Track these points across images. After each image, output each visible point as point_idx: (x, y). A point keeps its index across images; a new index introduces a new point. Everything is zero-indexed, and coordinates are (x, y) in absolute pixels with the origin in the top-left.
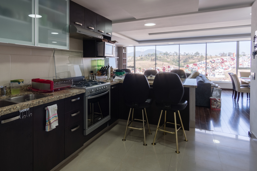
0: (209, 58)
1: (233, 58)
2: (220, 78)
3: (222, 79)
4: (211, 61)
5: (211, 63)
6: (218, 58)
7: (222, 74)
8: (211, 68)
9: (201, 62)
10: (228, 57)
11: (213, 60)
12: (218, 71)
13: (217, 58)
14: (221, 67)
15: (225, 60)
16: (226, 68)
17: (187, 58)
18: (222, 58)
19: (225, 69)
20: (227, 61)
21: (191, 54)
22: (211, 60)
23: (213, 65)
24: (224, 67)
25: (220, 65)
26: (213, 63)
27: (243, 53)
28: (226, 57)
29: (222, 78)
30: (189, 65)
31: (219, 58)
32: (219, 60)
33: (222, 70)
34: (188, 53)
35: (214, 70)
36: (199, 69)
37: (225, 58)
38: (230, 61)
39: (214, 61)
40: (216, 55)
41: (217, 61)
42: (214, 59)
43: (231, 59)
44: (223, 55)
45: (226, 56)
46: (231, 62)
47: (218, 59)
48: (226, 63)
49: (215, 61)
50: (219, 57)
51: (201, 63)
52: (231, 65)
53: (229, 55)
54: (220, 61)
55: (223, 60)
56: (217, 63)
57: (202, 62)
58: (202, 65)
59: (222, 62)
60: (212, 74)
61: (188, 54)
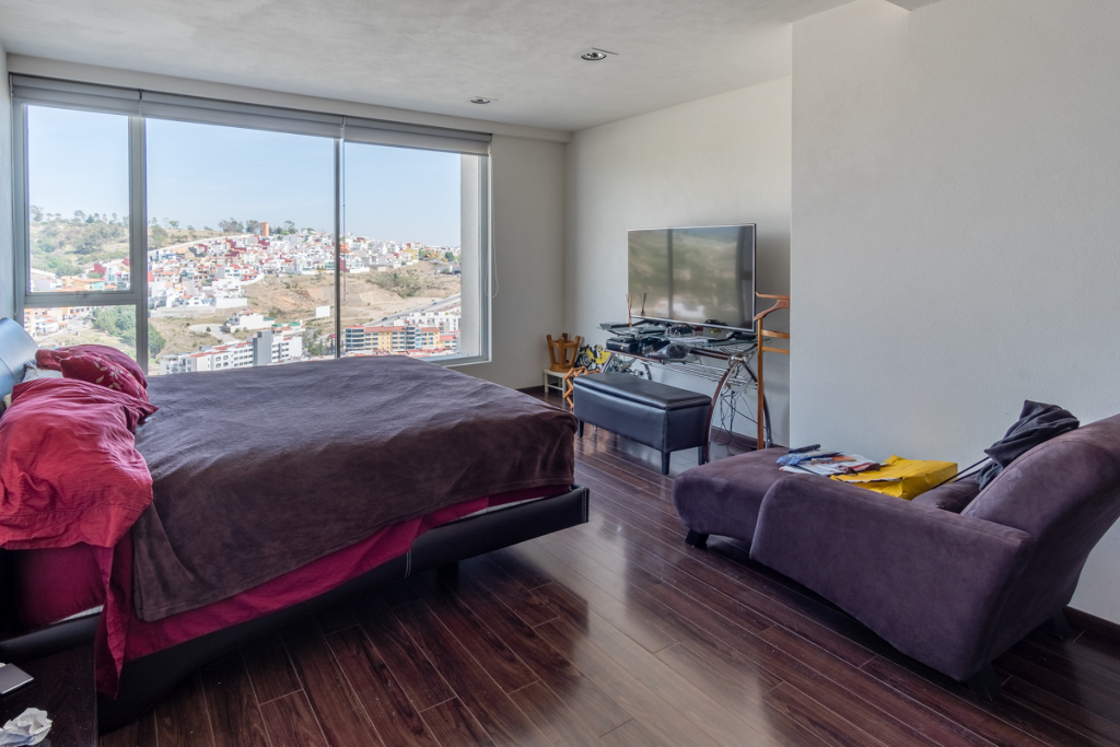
0: (185, 237)
1: (264, 240)
2: (231, 309)
3: (242, 312)
4: (192, 250)
5: (193, 255)
6: (219, 239)
7: (237, 293)
8: (197, 274)
9: (155, 251)
10: (248, 236)
11: (201, 245)
12: (225, 286)
13: (213, 240)
14: (232, 272)
15: (240, 244)
16: (248, 272)
17: (91, 237)
18: (229, 238)
19: (245, 278)
20: (248, 248)
21: (110, 218)
22: (192, 244)
23: (202, 262)
24: (242, 272)
25: (226, 262)
26: (202, 255)
27: (289, 226)
28: (242, 236)
29: (239, 308)
30: (104, 265)
31: (221, 239)
32: (222, 247)
33: (236, 282)
34: (97, 215)
35: (209, 283)
36: (153, 280)
37: (239, 237)
38: (256, 249)
39: (203, 249)
40: (207, 228)
41: (213, 249)
42: (205, 242)
43: (260, 242)
44: (232, 227)
45: (239, 231)
46: (261, 254)
47: (217, 243)
48: (245, 257)
49: (206, 247)
50: (221, 235)
51: (154, 258)
52: (261, 263)
53: (250, 230)
54: (224, 248)
55: (233, 244)
56: (215, 255)
57: (161, 252)
58: (161, 265)
59: (230, 251)
60: (203, 296)
61: (96, 219)
